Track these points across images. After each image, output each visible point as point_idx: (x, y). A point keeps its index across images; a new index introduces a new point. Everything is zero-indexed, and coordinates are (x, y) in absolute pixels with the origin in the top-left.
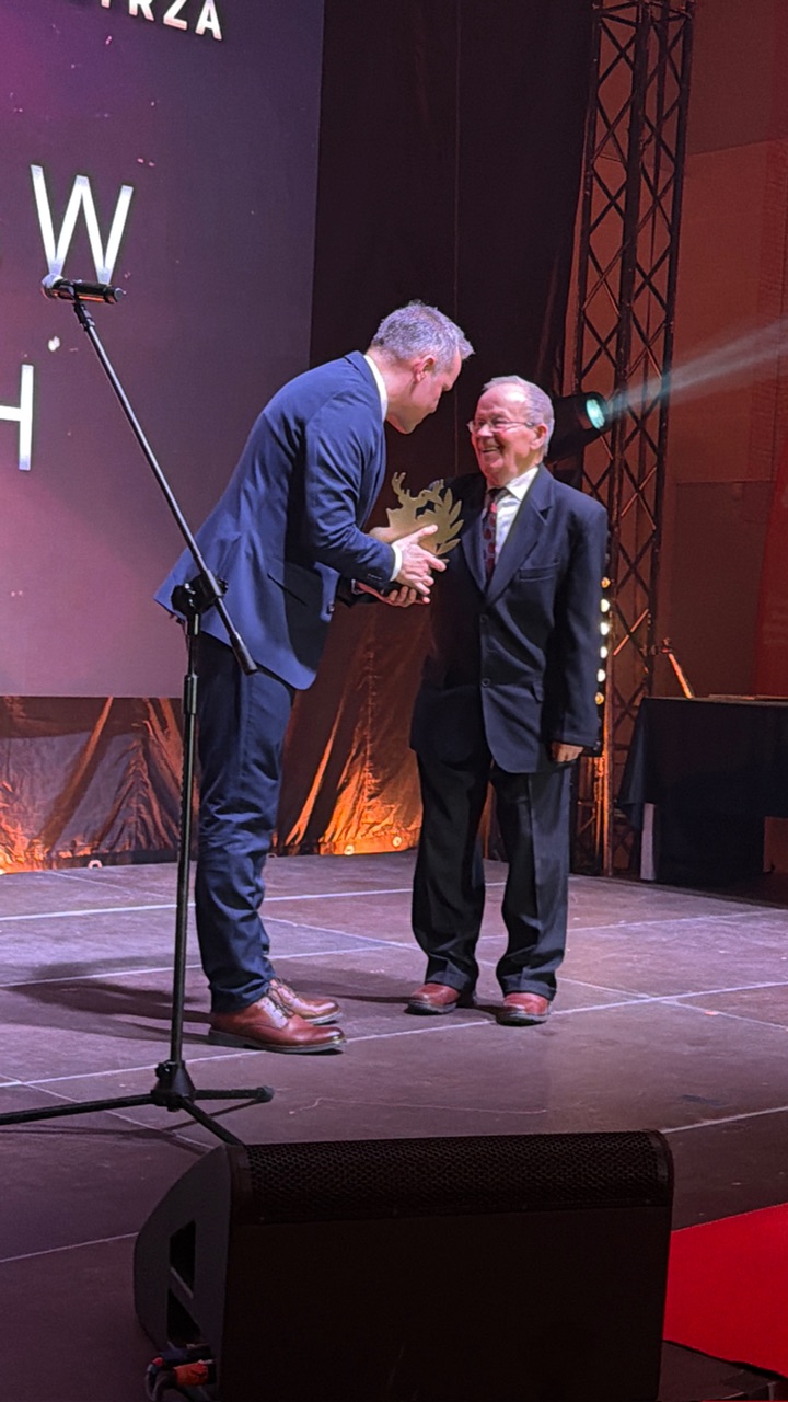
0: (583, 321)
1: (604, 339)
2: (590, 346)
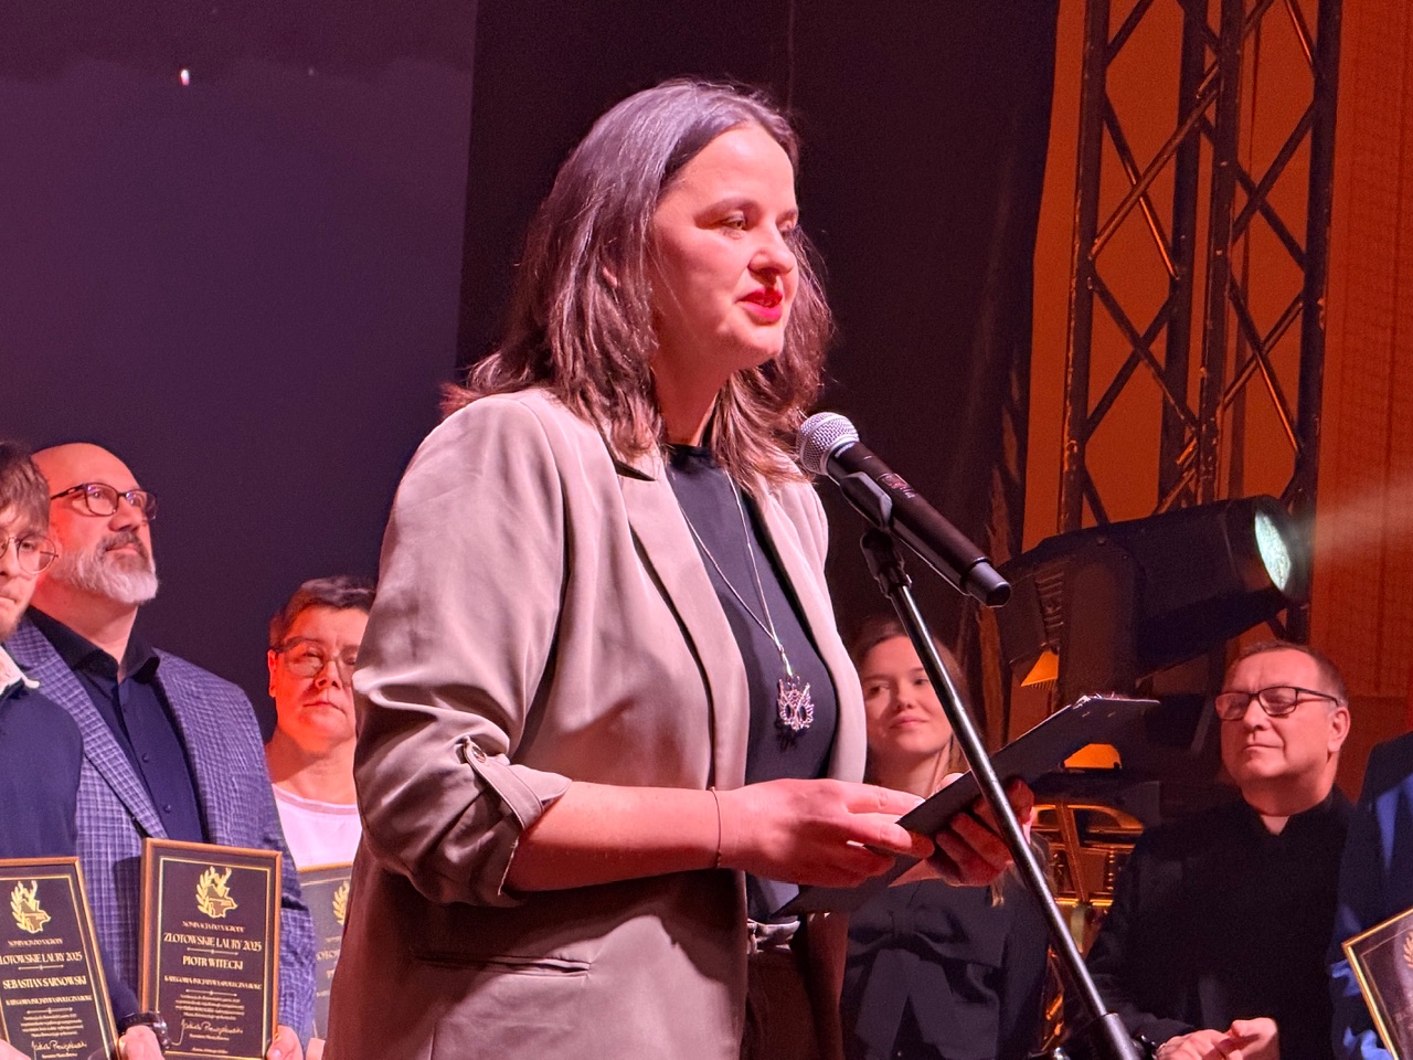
0: (1089, 288)
1: (1142, 329)
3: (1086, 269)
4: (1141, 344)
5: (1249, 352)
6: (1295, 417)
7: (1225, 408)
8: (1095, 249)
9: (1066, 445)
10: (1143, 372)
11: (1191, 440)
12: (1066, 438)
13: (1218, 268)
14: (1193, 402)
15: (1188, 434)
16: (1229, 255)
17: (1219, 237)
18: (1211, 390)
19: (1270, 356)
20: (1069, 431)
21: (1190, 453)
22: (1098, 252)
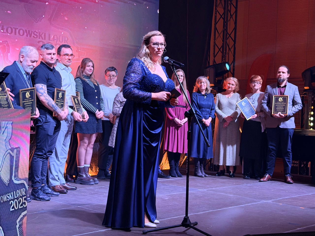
3: (215, 43)
4: (220, 49)
6: (233, 55)
7: (227, 55)
8: (215, 41)
10: (220, 51)
13: (226, 42)
14: (224, 54)
15: (224, 57)
17: (226, 40)
19: (231, 50)
20: (213, 57)
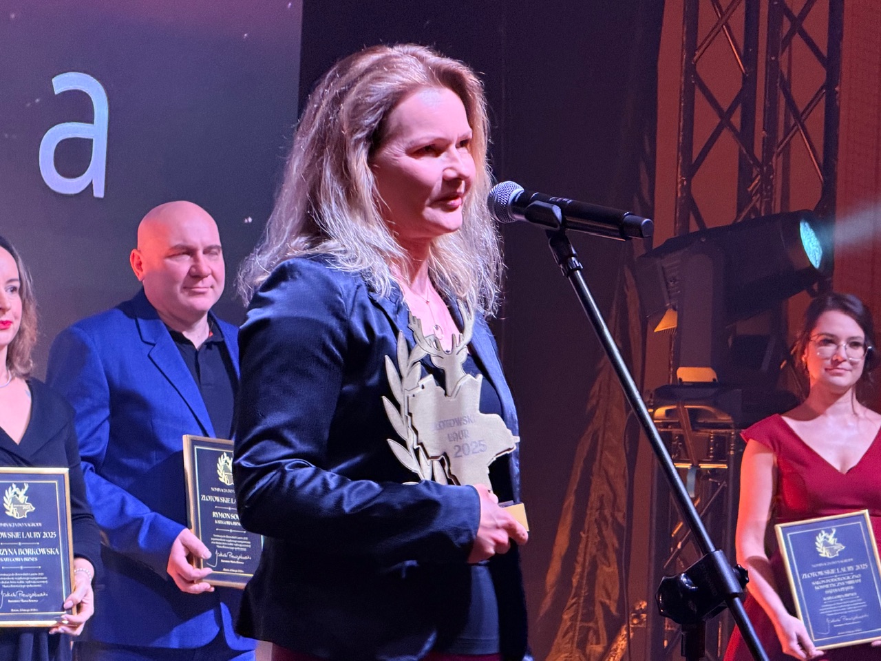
0: (692, 82)
1: (725, 107)
2: (706, 118)
3: (690, 70)
4: (725, 116)
5: (793, 122)
6: (822, 162)
7: (778, 155)
8: (695, 58)
9: (679, 180)
10: (726, 133)
11: (757, 176)
12: (679, 176)
13: (773, 67)
14: (758, 152)
15: (755, 172)
16: (779, 60)
17: (773, 50)
18: (769, 145)
19: (805, 123)
20: (681, 172)
21: (757, 184)
22: (697, 60)
